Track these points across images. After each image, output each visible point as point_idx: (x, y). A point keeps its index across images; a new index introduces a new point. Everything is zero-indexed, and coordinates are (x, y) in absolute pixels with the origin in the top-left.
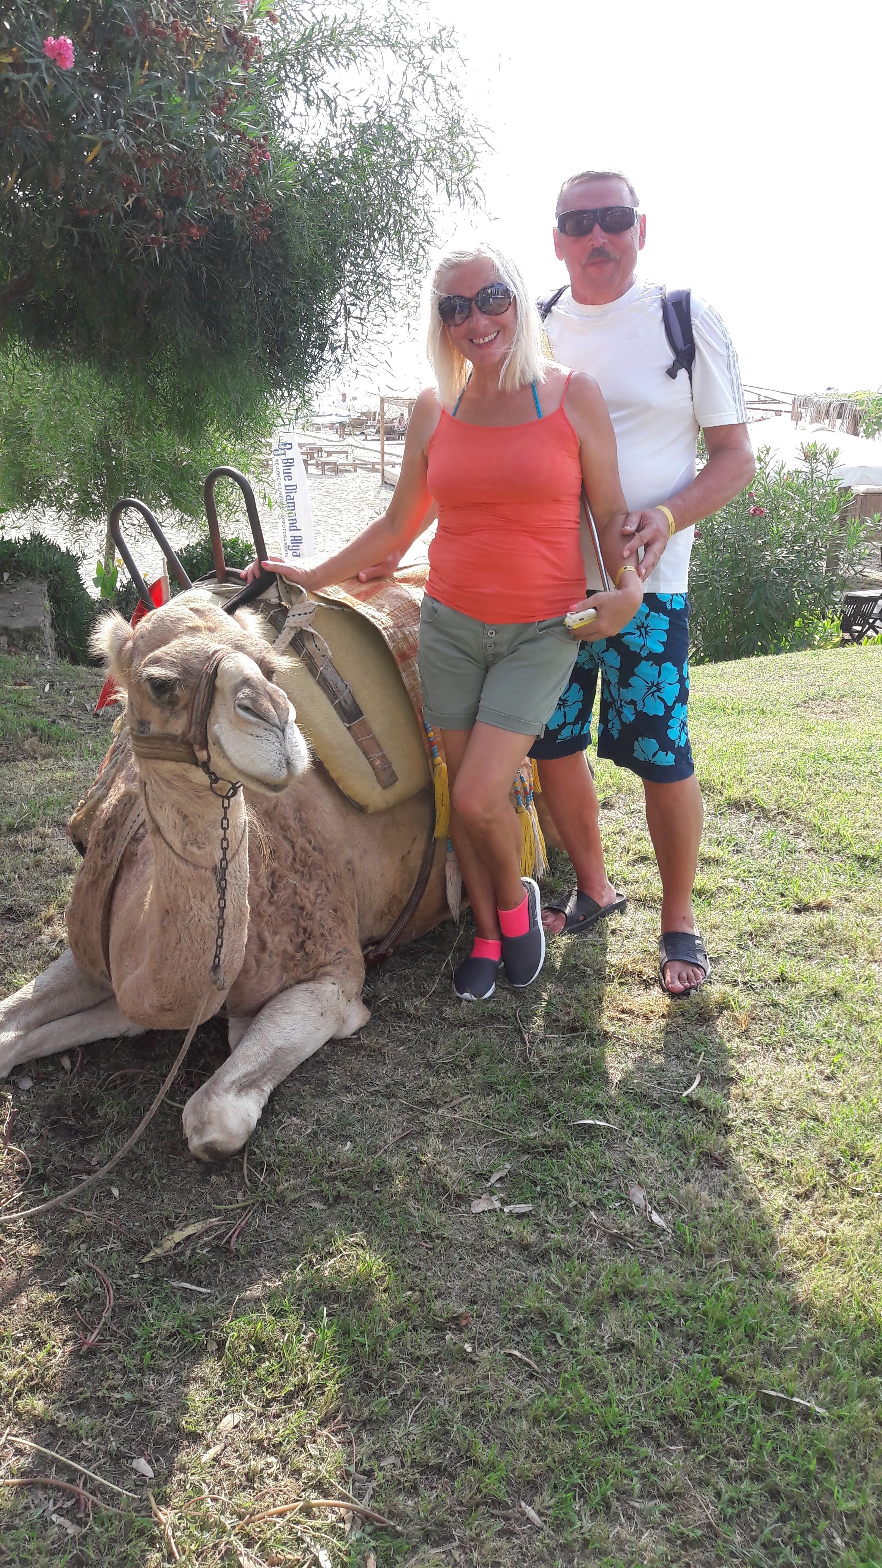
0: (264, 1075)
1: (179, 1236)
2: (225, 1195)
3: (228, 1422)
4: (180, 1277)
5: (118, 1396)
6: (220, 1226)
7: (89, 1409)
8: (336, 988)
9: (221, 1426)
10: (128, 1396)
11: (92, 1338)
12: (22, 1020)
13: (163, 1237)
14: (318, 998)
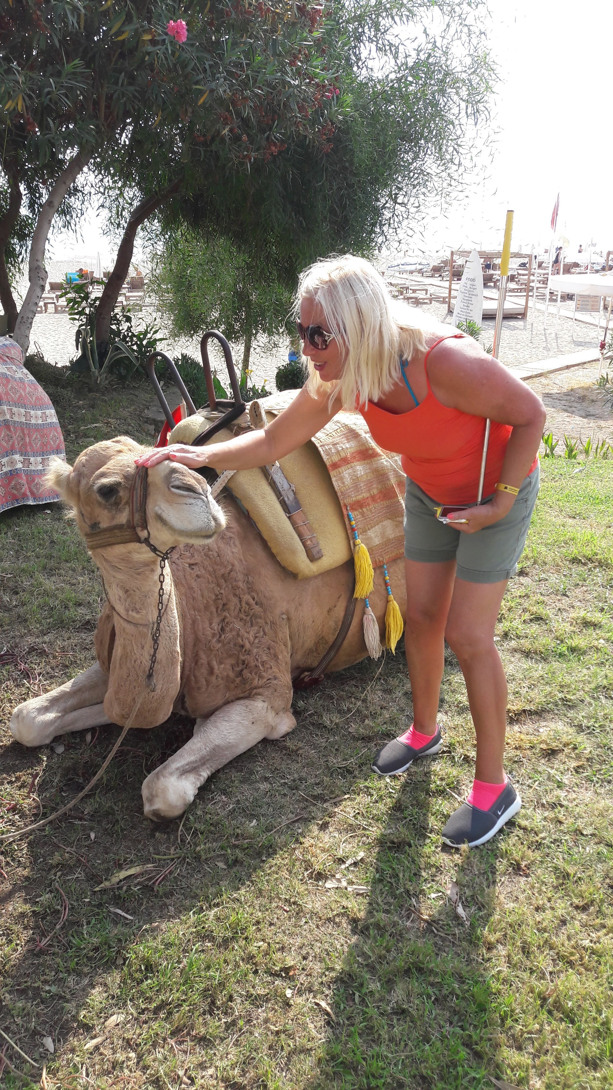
0: (204, 764)
1: (123, 874)
2: (162, 849)
3: (113, 1020)
4: (117, 905)
5: (47, 988)
6: (152, 871)
7: (27, 995)
8: (266, 705)
9: (107, 1023)
10: (54, 989)
11: (44, 942)
12: (62, 705)
13: (113, 874)
14: (250, 711)
